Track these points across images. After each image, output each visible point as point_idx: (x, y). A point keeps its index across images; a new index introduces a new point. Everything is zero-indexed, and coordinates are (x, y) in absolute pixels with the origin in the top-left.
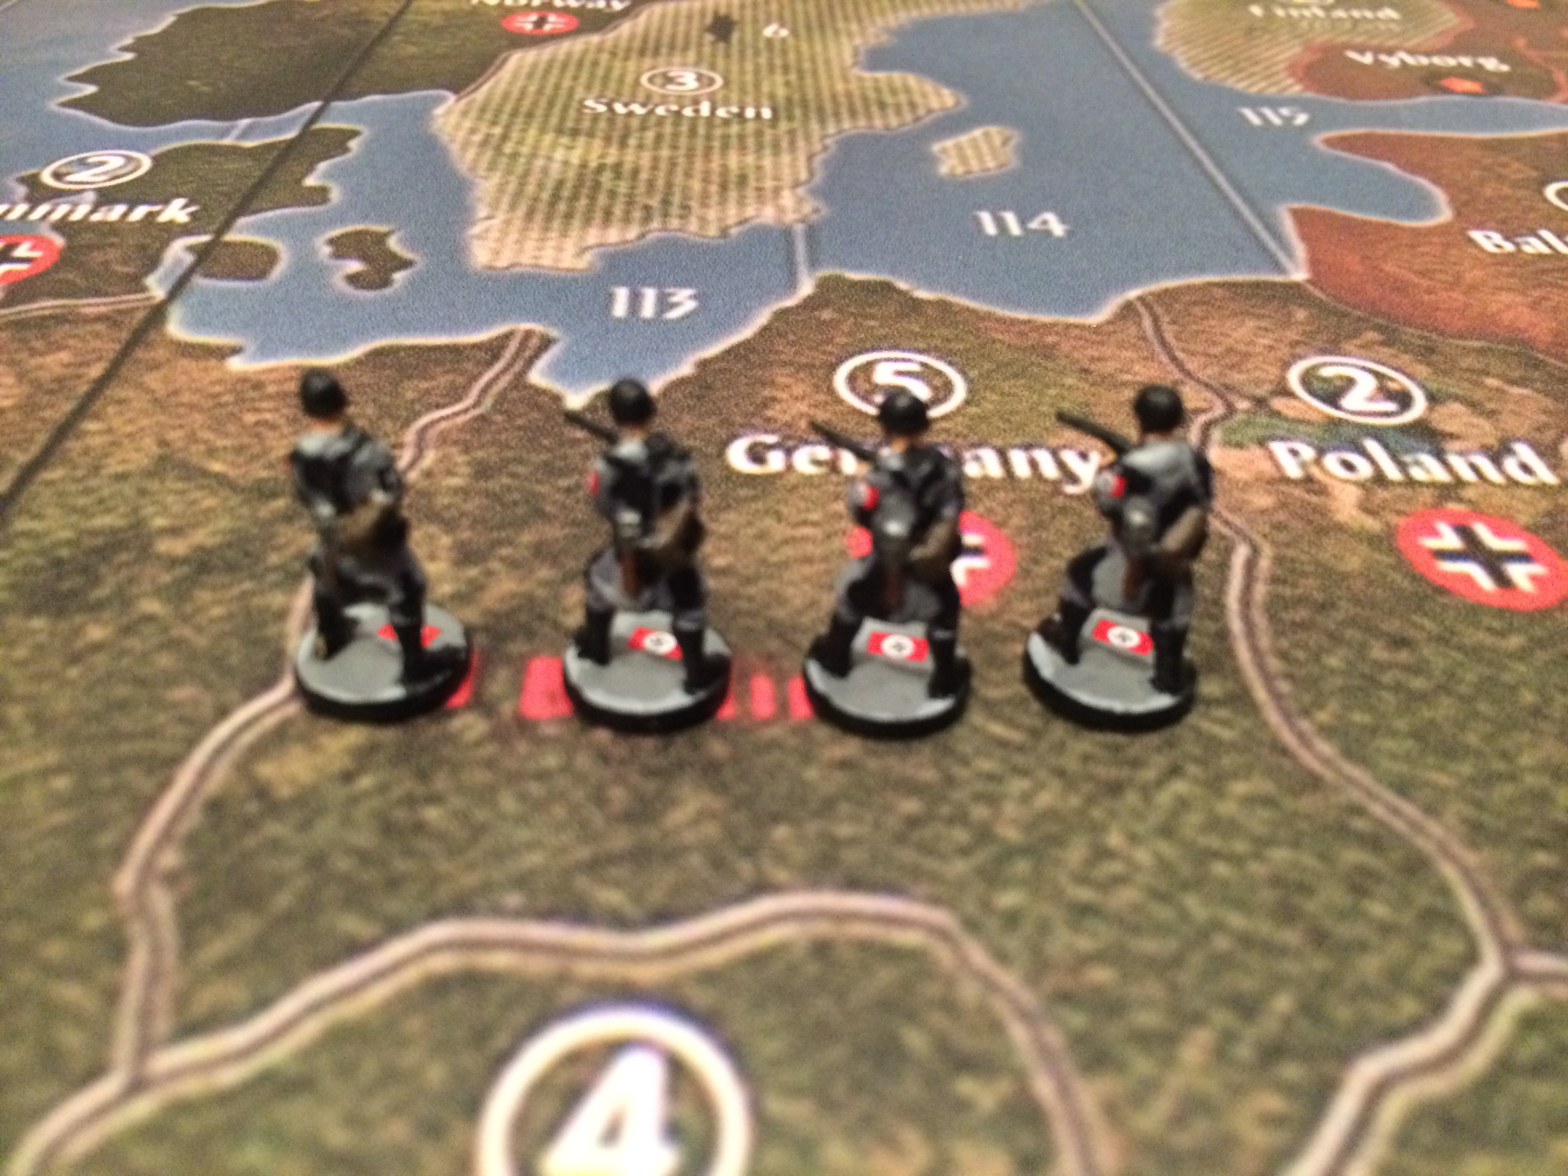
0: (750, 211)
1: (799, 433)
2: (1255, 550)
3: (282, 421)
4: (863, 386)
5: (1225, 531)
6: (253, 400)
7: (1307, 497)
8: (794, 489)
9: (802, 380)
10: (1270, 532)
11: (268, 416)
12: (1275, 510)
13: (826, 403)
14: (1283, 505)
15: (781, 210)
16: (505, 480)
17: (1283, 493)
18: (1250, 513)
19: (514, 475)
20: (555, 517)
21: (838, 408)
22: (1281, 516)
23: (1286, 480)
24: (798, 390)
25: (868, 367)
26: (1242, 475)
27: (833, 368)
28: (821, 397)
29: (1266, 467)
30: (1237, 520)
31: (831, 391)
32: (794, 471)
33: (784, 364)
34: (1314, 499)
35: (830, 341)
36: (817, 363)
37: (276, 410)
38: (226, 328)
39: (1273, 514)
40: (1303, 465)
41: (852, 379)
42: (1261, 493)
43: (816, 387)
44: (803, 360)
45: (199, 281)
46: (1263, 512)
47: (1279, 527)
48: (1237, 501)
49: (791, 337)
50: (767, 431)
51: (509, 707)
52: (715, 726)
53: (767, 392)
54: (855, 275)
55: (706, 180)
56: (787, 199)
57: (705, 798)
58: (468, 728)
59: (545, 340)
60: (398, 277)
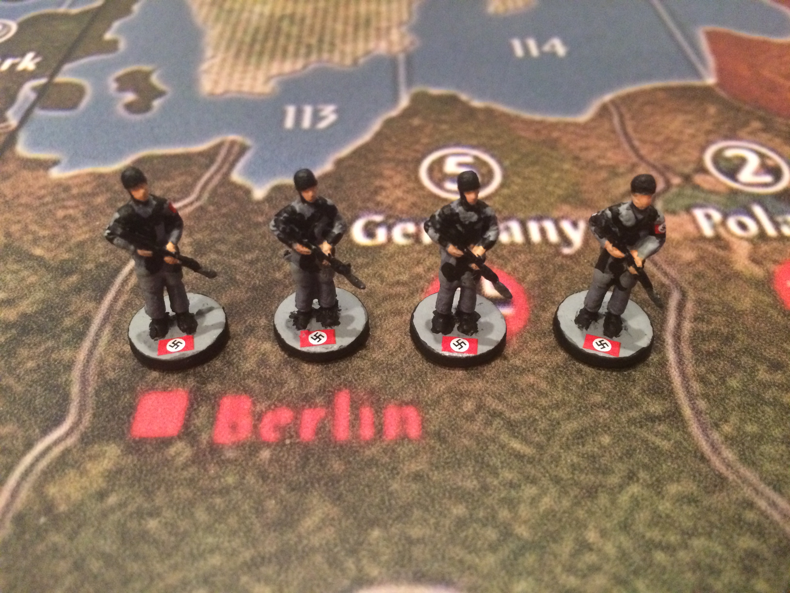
0: (372, 45)
1: (397, 213)
2: (684, 294)
3: (79, 215)
4: (437, 175)
5: (665, 280)
6: (63, 200)
7: (717, 251)
8: (392, 256)
9: (400, 172)
10: (693, 281)
11: (71, 211)
12: (697, 262)
13: (414, 189)
14: (701, 258)
15: (390, 43)
16: (213, 256)
17: (701, 248)
18: (680, 265)
19: (219, 252)
20: (243, 284)
21: (421, 193)
22: (700, 267)
23: (702, 238)
24: (397, 179)
25: (440, 161)
27: (418, 162)
28: (411, 185)
29: (691, 229)
30: (672, 272)
31: (417, 180)
32: (393, 243)
34: (721, 253)
35: (417, 142)
36: (410, 158)
37: (77, 207)
38: (51, 147)
39: (694, 265)
40: (714, 227)
41: (431, 170)
42: (688, 248)
43: (408, 177)
44: (401, 157)
45: (39, 113)
46: (689, 264)
47: (699, 276)
48: (672, 256)
49: (394, 140)
50: (377, 213)
51: (204, 438)
52: (334, 447)
53: (378, 183)
54: (435, 91)
55: (346, 23)
56: (395, 35)
57: (326, 509)
58: (178, 454)
59: (243, 148)
60: (156, 103)
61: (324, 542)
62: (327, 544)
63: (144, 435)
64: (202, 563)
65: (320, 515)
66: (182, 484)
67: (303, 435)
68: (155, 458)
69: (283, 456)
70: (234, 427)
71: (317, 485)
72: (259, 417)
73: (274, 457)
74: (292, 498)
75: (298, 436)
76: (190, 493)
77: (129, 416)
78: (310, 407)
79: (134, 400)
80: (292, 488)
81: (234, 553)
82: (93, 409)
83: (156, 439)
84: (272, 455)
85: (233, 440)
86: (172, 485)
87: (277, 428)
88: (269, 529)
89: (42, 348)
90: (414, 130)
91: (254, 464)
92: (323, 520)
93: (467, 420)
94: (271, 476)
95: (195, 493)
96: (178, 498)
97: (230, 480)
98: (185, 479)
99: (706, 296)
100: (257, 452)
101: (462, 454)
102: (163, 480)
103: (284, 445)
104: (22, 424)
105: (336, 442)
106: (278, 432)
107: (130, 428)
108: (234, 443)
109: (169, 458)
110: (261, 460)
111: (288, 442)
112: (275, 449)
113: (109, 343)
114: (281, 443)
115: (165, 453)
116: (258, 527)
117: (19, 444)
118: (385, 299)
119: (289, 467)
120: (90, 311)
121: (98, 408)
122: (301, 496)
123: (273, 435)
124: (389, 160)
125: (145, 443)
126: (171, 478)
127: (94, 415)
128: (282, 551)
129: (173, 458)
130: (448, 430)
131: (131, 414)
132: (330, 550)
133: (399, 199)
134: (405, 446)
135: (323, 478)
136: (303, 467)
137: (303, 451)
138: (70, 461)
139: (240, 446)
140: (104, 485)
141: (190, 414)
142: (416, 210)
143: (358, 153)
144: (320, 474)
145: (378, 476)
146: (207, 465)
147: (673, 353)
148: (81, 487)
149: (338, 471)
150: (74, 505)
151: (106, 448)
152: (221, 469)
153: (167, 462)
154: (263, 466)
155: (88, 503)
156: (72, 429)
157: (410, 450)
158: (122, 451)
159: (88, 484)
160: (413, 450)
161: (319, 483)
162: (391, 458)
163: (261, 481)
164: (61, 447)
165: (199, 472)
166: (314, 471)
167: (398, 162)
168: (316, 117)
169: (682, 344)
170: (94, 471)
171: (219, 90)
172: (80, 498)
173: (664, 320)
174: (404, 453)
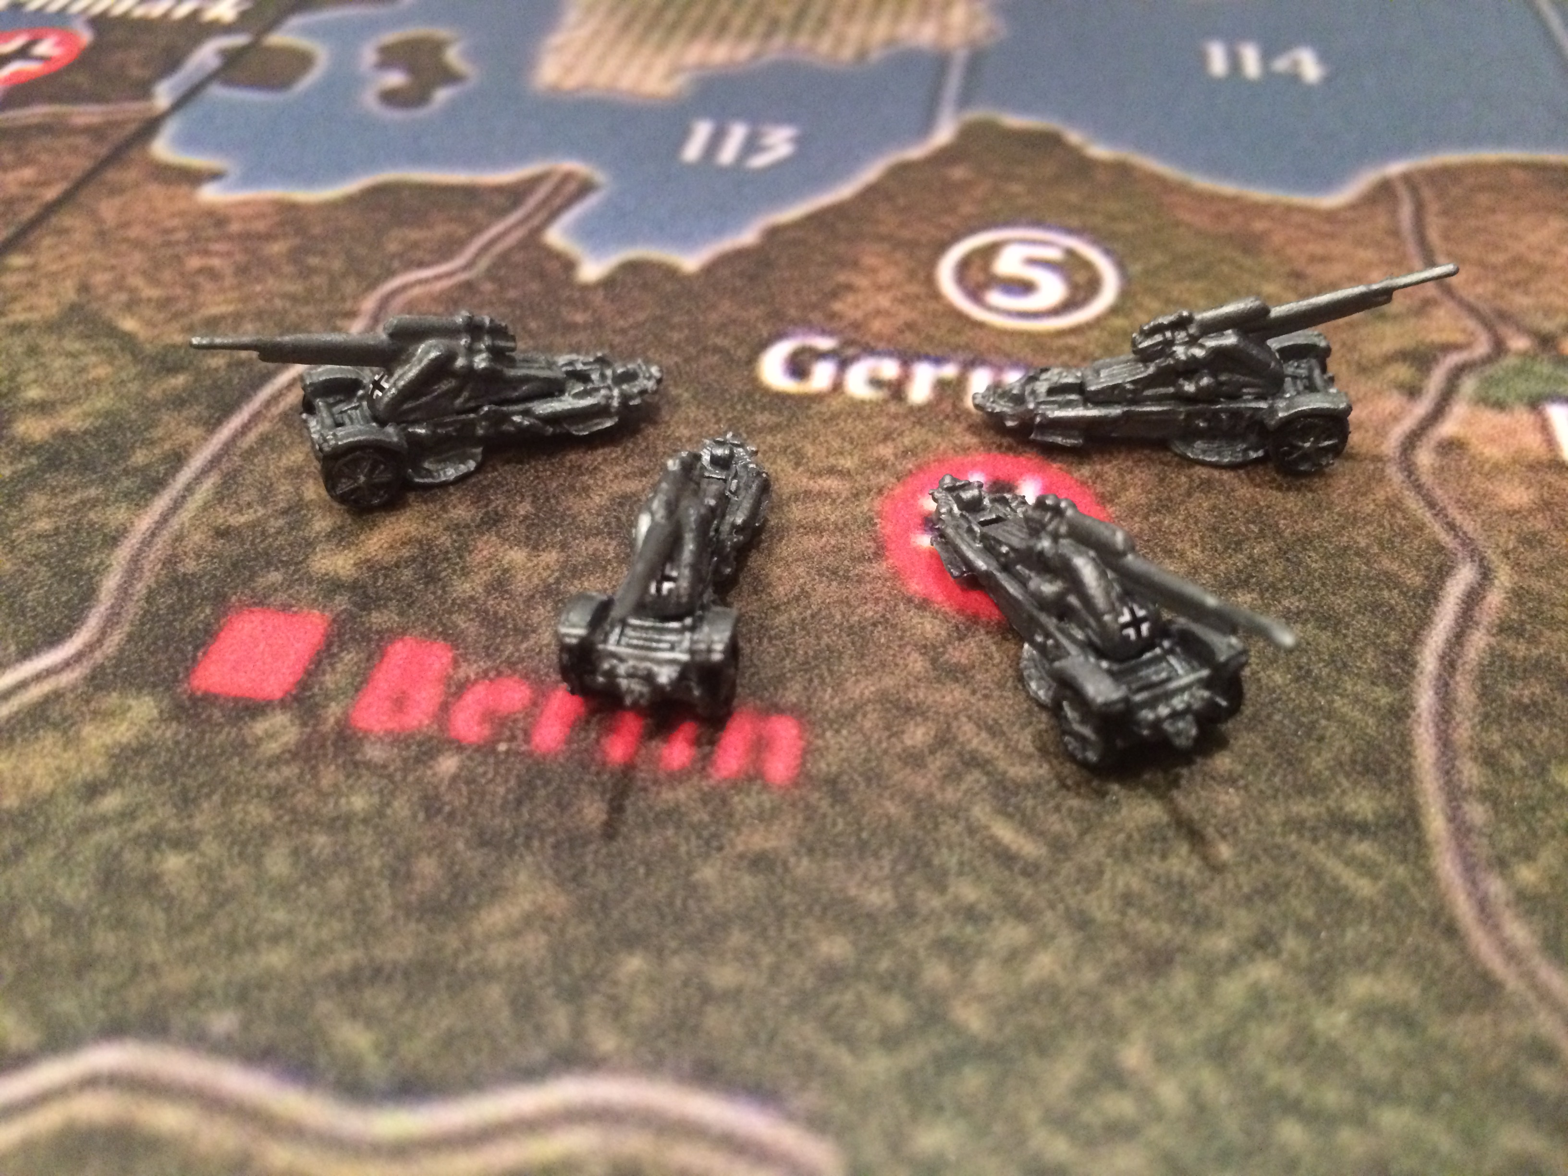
1: (867, 338)
2: (1486, 574)
3: (229, 270)
4: (976, 275)
5: (1446, 538)
6: (209, 239)
8: (833, 418)
9: (896, 262)
10: (1515, 549)
12: (1533, 512)
13: (918, 297)
14: (1545, 506)
17: (1550, 486)
18: (1492, 513)
21: (932, 306)
22: (1540, 524)
23: (1557, 464)
24: (886, 274)
26: (1493, 452)
28: (913, 288)
29: (1533, 442)
30: (1469, 525)
31: (930, 281)
32: (842, 393)
33: (881, 238)
37: (229, 255)
39: (1525, 518)
42: (1517, 481)
43: (912, 272)
46: (1511, 513)
47: (1532, 540)
48: (1475, 493)
49: (901, 201)
50: (825, 332)
51: (334, 711)
52: (598, 774)
53: (843, 277)
54: (1015, 121)
58: (271, 736)
59: (585, 188)
60: (442, 95)
61: (517, 961)
62: (522, 966)
63: (216, 689)
64: (248, 957)
65: (526, 905)
66: (258, 795)
68: (222, 737)
69: (486, 773)
71: (536, 844)
73: (464, 773)
74: (475, 859)
76: (268, 816)
77: (197, 648)
79: (218, 619)
80: (483, 840)
81: (321, 949)
82: (132, 624)
83: (236, 700)
84: (461, 768)
86: (238, 792)
88: (408, 915)
89: (75, 499)
90: (951, 188)
91: (419, 780)
92: (528, 917)
93: (906, 764)
94: (447, 809)
95: (279, 818)
96: (242, 823)
97: (359, 802)
98: (268, 787)
99: (1539, 585)
100: (433, 757)
101: (873, 833)
102: (224, 780)
103: (494, 752)
105: (604, 764)
107: (189, 672)
109: (250, 741)
110: (435, 774)
112: (470, 758)
113: (206, 507)
114: (486, 748)
115: (245, 731)
116: (386, 907)
119: (489, 797)
120: (189, 444)
121: (143, 624)
124: (878, 238)
125: (213, 704)
126: (241, 779)
127: (131, 637)
129: (259, 741)
130: (856, 777)
131: (204, 644)
132: (526, 980)
133: (880, 313)
134: (753, 794)
135: (554, 831)
136: (519, 802)
137: (528, 769)
138: (55, 716)
139: (399, 740)
140: (103, 773)
141: (319, 663)
142: (909, 338)
143: (816, 219)
144: (552, 823)
145: (675, 847)
146: (321, 767)
147: (1431, 693)
148: (59, 769)
149: (592, 822)
150: (34, 800)
151: (132, 702)
152: (348, 776)
153: (241, 748)
154: (436, 788)
155: (61, 800)
156: (79, 657)
157: (760, 805)
158: (161, 712)
159: (74, 764)
160: (768, 805)
161: (542, 840)
162: (713, 815)
163: (421, 816)
164: (46, 687)
165: (300, 777)
166: (540, 815)
167: (898, 244)
168: (752, 146)
169: (1458, 678)
170: (94, 743)
171: (571, 82)
172: (48, 789)
173: (1425, 621)
174: (747, 809)
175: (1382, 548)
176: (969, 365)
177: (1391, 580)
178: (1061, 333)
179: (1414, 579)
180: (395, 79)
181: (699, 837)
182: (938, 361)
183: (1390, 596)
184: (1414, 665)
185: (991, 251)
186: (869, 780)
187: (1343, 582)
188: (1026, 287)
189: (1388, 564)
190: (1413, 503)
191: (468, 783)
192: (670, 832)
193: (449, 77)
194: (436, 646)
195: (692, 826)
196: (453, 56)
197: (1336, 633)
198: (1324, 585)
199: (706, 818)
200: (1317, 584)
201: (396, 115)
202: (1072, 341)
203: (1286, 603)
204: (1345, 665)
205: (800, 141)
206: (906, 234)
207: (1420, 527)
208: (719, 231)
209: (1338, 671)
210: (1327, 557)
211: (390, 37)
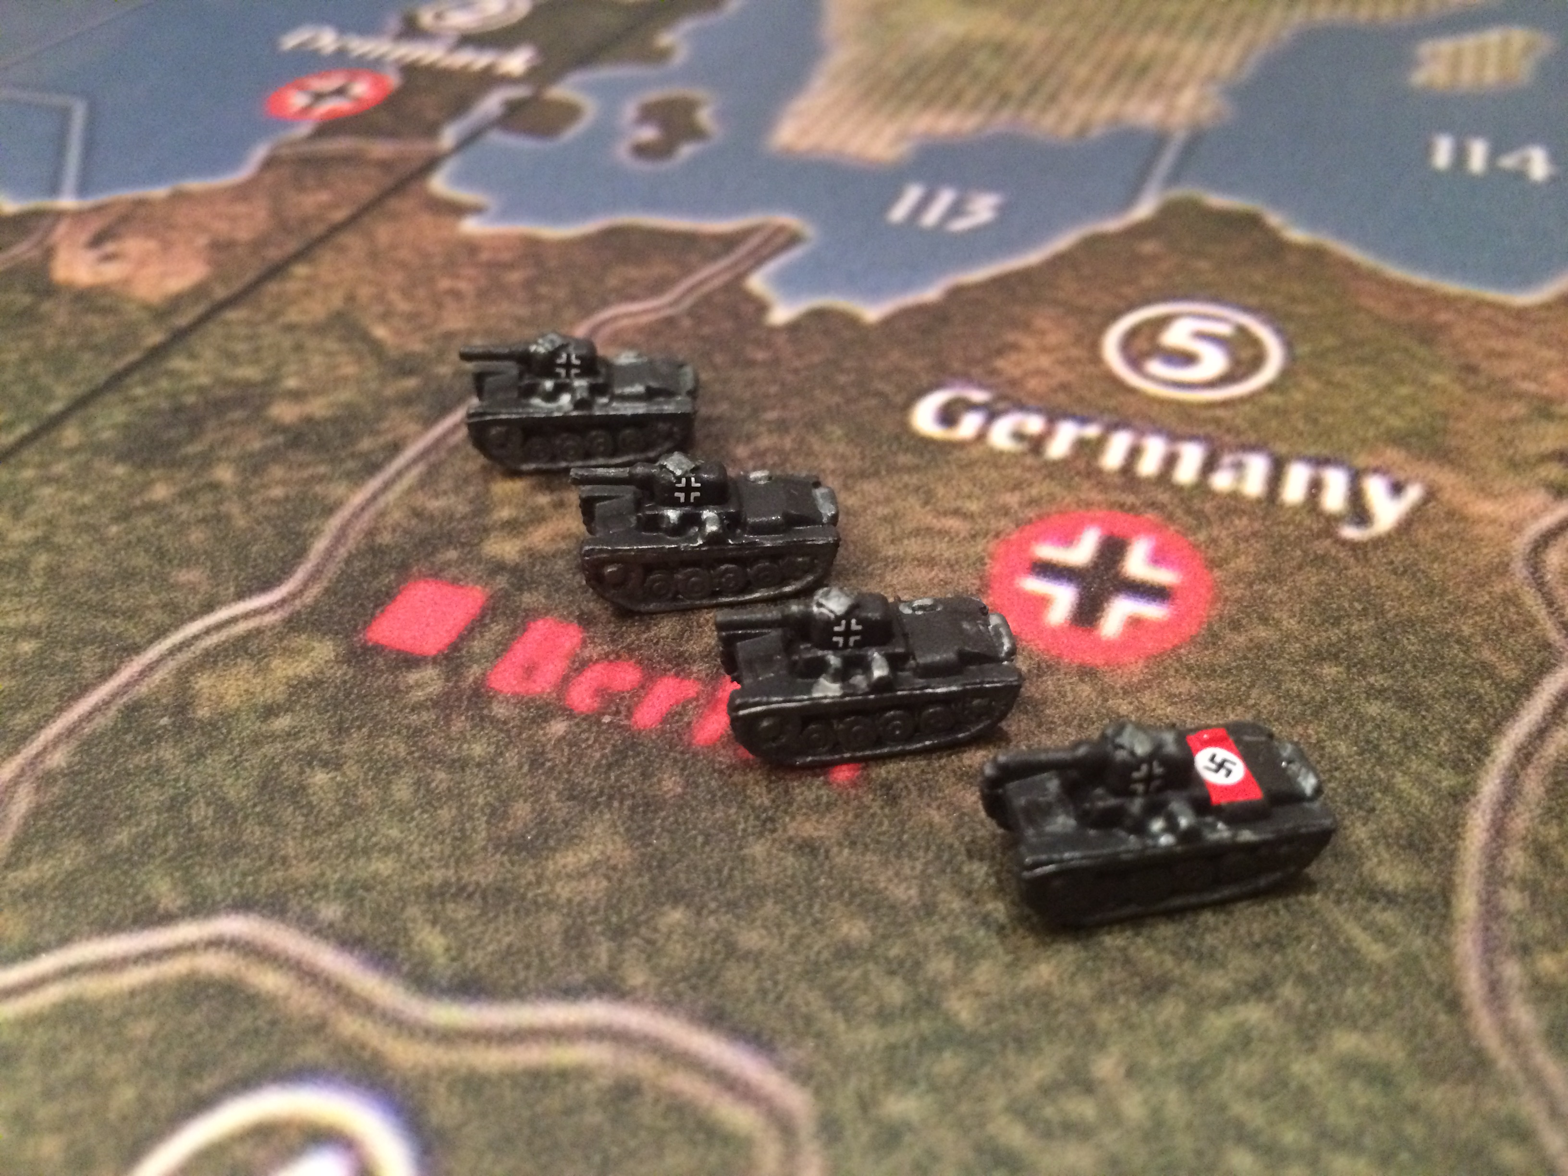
1: (1020, 394)
4: (1141, 344)
6: (460, 265)
8: (970, 465)
9: (1066, 327)
11: (463, 285)
13: (1079, 361)
15: (1171, 109)
21: (1090, 369)
24: (1054, 337)
27: (1114, 316)
28: (1077, 353)
31: (1095, 346)
32: (985, 443)
33: (1057, 304)
35: (1132, 282)
36: (1098, 307)
43: (1079, 337)
49: (1086, 271)
50: (981, 386)
51: (474, 671)
52: (682, 753)
53: (1011, 337)
54: (1217, 200)
55: (1100, 65)
56: (1187, 98)
57: (610, 847)
58: (419, 685)
59: (793, 239)
60: (687, 150)
61: (578, 898)
62: (580, 904)
63: (383, 641)
65: (596, 854)
66: (399, 732)
67: (638, 716)
68: (381, 681)
69: (587, 739)
70: (530, 671)
71: (616, 804)
72: (583, 665)
73: (570, 736)
74: (562, 810)
75: (630, 715)
76: (402, 750)
77: (376, 606)
78: (677, 675)
79: (398, 585)
80: (572, 794)
82: (330, 581)
83: (398, 652)
84: (567, 733)
85: (517, 689)
86: (383, 729)
87: (601, 692)
88: (497, 848)
90: (1137, 259)
91: (530, 737)
92: (595, 865)
93: (960, 779)
94: (548, 764)
95: (411, 753)
96: (381, 752)
97: (478, 749)
98: (408, 727)
100: (546, 720)
101: (914, 837)
102: (374, 717)
103: (598, 722)
104: (216, 573)
105: (690, 744)
106: (598, 699)
107: (367, 625)
108: (515, 694)
109: (402, 687)
110: (545, 735)
111: (606, 719)
112: (577, 725)
114: (593, 719)
115: (400, 679)
116: (480, 838)
117: (194, 602)
118: (917, 533)
119: (585, 760)
121: (338, 581)
122: (582, 812)
123: (588, 701)
124: (1055, 302)
125: (378, 654)
126: (388, 718)
127: (327, 590)
128: (499, 890)
129: (409, 688)
130: (910, 785)
131: (383, 604)
132: (581, 914)
133: (1039, 372)
134: (814, 788)
135: (633, 796)
136: (610, 767)
137: (624, 741)
138: (253, 647)
139: (524, 702)
140: (281, 698)
141: (473, 629)
142: (1062, 398)
143: (1001, 283)
144: (633, 788)
145: (734, 824)
146: (454, 716)
147: (1498, 781)
148: (246, 691)
149: (666, 793)
150: (222, 714)
151: (316, 644)
152: (472, 728)
153: (395, 692)
154: (543, 746)
155: (243, 716)
156: (283, 602)
157: (818, 798)
158: (336, 656)
159: (259, 689)
160: (825, 799)
161: (621, 802)
162: (773, 801)
163: (526, 768)
164: (252, 624)
165: (435, 723)
166: (625, 780)
167: (1072, 310)
168: (956, 210)
169: (1530, 770)
170: (279, 673)
171: (805, 144)
172: (235, 706)
173: (1511, 713)
174: (805, 800)
175: (1486, 639)
176: (1112, 427)
177: (1487, 670)
178: (1211, 405)
179: (1511, 672)
180: (648, 134)
181: (757, 818)
182: (1083, 420)
183: (1482, 686)
184: (1487, 753)
185: (1164, 322)
186: (921, 790)
187: (1435, 666)
188: (1188, 359)
189: (1487, 654)
190: (1532, 601)
191: (570, 745)
192: (733, 811)
193: (695, 133)
194: (571, 628)
195: (753, 808)
196: (705, 116)
197: (1415, 713)
198: (1415, 667)
199: (767, 802)
200: (1408, 666)
201: (645, 167)
202: (1220, 413)
203: (1372, 680)
204: (1416, 744)
205: (1004, 211)
206: (1084, 301)
207: (1531, 623)
208: (907, 285)
209: (1407, 748)
210: (1424, 642)
211: (654, 95)
